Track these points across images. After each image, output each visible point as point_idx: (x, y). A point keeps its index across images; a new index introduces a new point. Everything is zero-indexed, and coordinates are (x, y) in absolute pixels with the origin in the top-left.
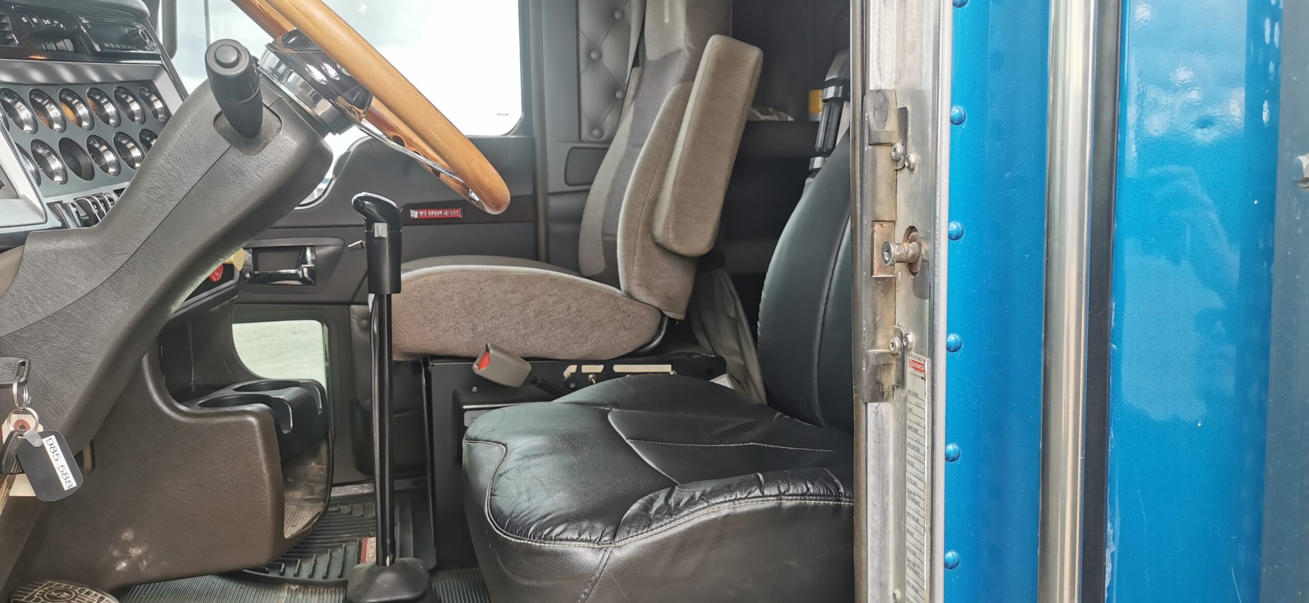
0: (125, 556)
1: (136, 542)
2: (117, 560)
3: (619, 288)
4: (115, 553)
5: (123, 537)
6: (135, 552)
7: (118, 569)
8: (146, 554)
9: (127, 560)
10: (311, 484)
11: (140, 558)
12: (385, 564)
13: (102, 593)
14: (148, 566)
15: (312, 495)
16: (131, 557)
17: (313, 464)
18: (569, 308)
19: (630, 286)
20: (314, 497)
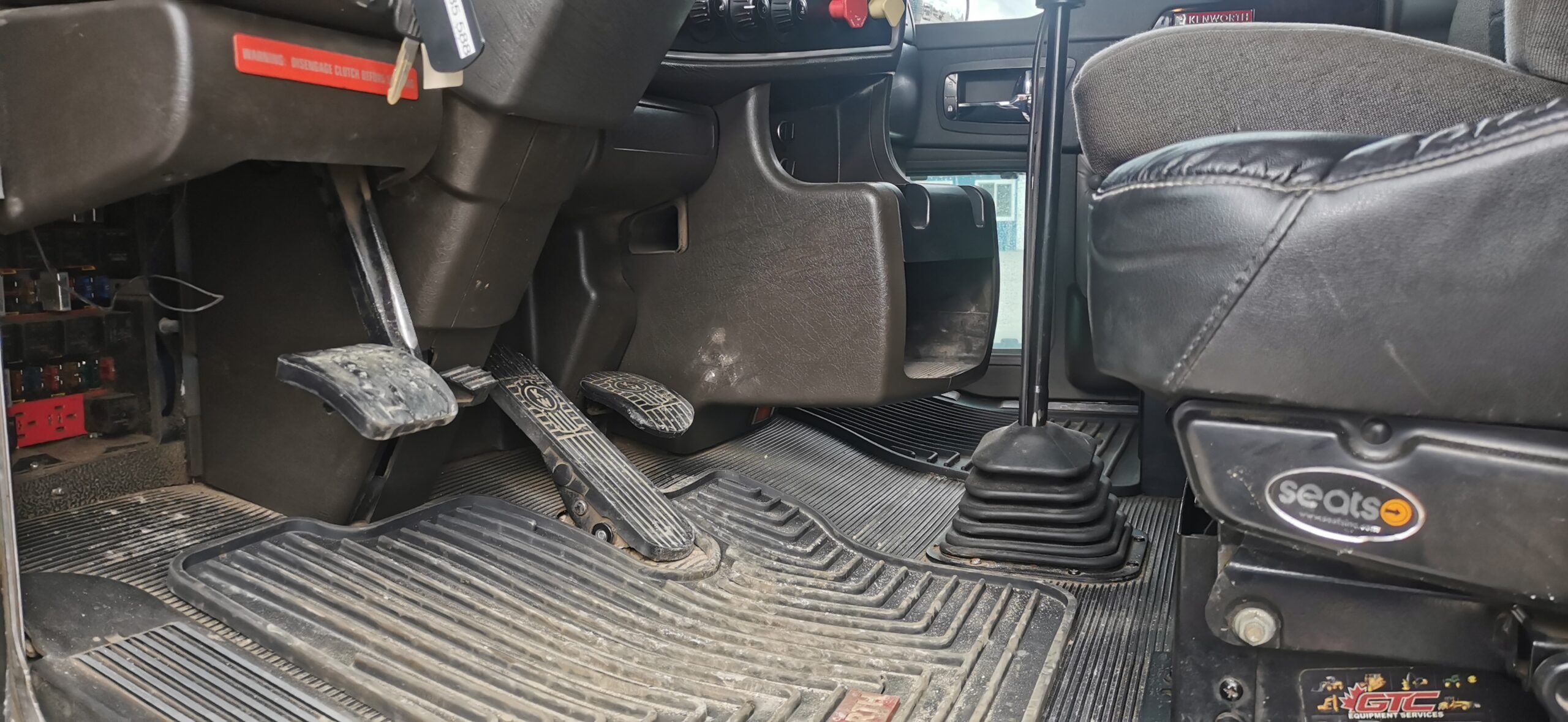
0: (716, 364)
1: (727, 347)
2: (704, 367)
3: (1504, 60)
4: (705, 358)
5: (713, 339)
6: (726, 360)
7: (707, 379)
8: (737, 363)
9: (717, 369)
10: (969, 337)
11: (730, 369)
12: (1029, 423)
13: (677, 396)
14: (740, 381)
15: (968, 353)
16: (720, 365)
17: (973, 310)
18: (1397, 87)
19: (1524, 51)
20: (971, 355)
